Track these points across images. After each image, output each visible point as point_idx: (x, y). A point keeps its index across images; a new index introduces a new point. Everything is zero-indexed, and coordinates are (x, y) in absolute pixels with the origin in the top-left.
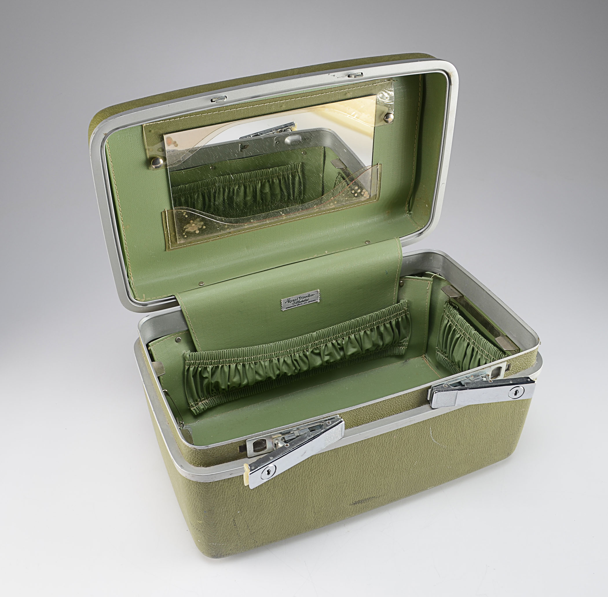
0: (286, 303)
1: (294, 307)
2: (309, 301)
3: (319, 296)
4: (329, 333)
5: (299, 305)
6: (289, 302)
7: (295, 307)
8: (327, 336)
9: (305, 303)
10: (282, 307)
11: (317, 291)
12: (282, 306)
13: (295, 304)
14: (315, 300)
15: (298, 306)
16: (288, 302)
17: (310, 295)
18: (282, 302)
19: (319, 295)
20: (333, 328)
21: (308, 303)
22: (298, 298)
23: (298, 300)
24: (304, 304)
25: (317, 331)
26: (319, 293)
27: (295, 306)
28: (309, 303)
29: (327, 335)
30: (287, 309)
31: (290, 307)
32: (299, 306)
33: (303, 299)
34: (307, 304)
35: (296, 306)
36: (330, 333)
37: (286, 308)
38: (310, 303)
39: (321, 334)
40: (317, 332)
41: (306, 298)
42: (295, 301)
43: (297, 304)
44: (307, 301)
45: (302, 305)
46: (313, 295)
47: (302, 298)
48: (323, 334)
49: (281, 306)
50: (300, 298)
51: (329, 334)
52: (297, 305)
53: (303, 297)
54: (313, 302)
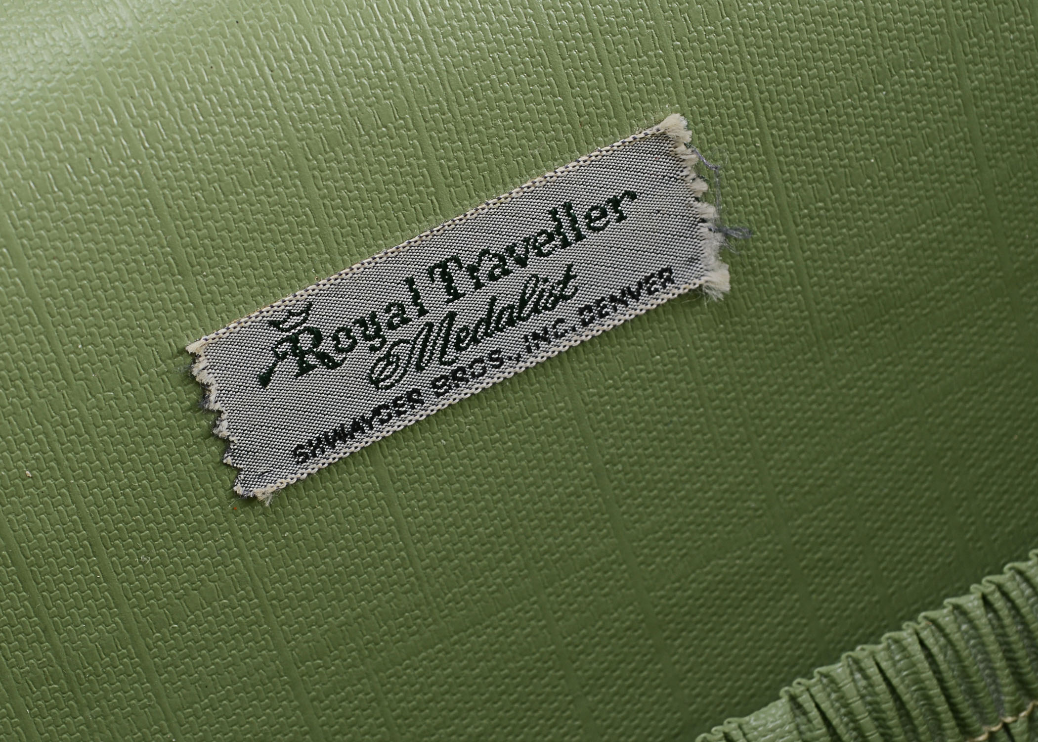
0: (265, 380)
1: (409, 419)
2: (577, 302)
3: (709, 211)
4: (965, 674)
5: (457, 377)
6: (305, 369)
7: (421, 413)
8: (949, 723)
9: (541, 337)
10: (226, 441)
11: (663, 137)
12: (223, 429)
13: (412, 381)
14: (666, 276)
15: (454, 397)
16: (291, 364)
17: (579, 212)
18: (202, 372)
19: (701, 186)
20: (999, 603)
21: (587, 335)
22: (421, 282)
23: (435, 316)
24: (530, 361)
25: (798, 686)
26: (692, 157)
27: (413, 398)
28: (596, 329)
29: (943, 707)
30: (312, 467)
31: (341, 435)
32: (464, 392)
33: (491, 289)
34: (573, 340)
35: (432, 405)
36: (975, 668)
37: (301, 454)
38: (608, 324)
39: (857, 705)
40: (793, 699)
41: (535, 265)
42: (392, 336)
43: (434, 370)
44: (562, 310)
45: (508, 371)
46: (615, 203)
47: (472, 270)
48: (888, 705)
49: (210, 434)
50: (447, 278)
51: (971, 692)
52: (439, 386)
53: (487, 265)
54: (646, 304)
